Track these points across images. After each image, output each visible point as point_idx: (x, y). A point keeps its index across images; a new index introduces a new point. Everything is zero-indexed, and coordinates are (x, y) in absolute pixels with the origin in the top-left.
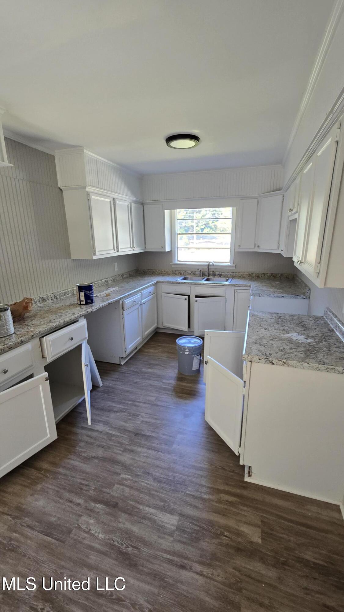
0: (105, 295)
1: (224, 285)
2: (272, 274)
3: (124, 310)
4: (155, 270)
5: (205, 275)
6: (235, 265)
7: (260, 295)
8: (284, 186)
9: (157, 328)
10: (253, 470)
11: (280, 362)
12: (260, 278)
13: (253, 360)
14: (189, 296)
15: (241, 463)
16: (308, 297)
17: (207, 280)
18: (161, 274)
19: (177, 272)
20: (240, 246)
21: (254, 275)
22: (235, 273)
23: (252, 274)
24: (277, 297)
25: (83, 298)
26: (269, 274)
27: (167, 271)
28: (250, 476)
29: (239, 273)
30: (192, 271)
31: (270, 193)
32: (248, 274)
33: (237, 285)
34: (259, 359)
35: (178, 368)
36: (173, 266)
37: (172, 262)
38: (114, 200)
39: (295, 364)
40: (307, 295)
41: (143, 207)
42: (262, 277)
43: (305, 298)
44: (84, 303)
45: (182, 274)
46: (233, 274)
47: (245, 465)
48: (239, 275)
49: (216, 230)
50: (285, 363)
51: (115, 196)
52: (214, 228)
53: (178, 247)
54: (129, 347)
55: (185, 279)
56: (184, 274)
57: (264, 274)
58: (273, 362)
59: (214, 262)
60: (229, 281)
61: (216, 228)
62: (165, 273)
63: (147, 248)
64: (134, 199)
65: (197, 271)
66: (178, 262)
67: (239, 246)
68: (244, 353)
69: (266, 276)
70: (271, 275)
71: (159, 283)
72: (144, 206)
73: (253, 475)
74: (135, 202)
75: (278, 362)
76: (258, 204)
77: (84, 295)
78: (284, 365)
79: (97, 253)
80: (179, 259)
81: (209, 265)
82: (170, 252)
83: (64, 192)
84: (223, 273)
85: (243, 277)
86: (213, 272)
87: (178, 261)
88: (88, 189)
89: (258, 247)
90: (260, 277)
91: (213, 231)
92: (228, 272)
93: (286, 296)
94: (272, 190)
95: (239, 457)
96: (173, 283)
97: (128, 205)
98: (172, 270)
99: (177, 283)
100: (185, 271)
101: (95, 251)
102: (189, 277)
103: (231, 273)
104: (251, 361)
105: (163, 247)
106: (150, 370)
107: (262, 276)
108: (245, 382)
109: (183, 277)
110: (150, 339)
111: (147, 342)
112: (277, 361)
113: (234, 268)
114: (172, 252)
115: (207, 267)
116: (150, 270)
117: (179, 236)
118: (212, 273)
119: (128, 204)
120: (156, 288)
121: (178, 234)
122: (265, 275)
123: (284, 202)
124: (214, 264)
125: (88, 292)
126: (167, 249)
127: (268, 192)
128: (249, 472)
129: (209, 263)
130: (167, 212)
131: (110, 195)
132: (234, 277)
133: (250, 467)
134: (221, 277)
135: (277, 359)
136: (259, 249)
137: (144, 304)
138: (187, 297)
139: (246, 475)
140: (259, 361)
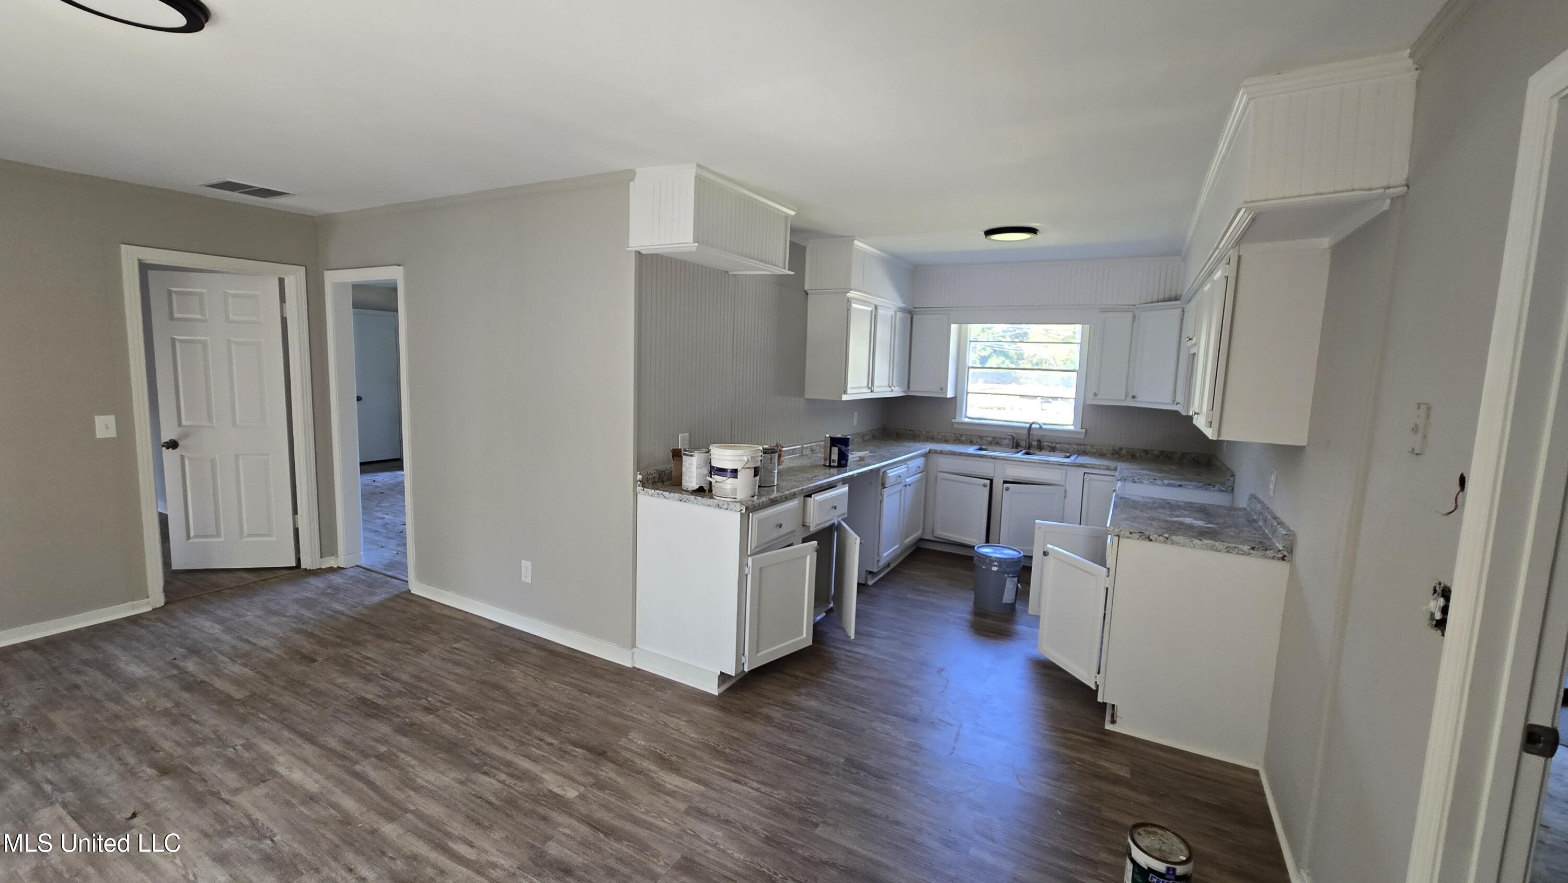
0: (858, 459)
1: (1061, 464)
2: (1163, 452)
3: (885, 488)
4: (920, 432)
5: (1022, 447)
6: (1084, 431)
7: (1136, 481)
8: (1185, 291)
9: (921, 540)
10: (1119, 713)
11: (1161, 537)
12: (1136, 458)
13: (1122, 533)
14: (991, 481)
15: (1100, 700)
16: (1230, 488)
17: (1027, 453)
18: (931, 439)
19: (964, 438)
20: (1096, 395)
21: (1124, 452)
22: (1084, 445)
23: (1121, 449)
24: (1169, 485)
25: (835, 457)
26: (1156, 452)
27: (943, 434)
28: (1113, 722)
29: (1092, 446)
30: (995, 438)
31: (1158, 304)
32: (1111, 449)
33: (1088, 466)
34: (1131, 533)
35: (973, 600)
36: (956, 426)
37: (955, 419)
38: (876, 308)
39: (1182, 541)
40: (1227, 485)
41: (912, 318)
42: (1140, 456)
43: (1224, 491)
44: (836, 464)
45: (975, 441)
46: (1079, 448)
47: (1106, 703)
48: (1093, 451)
49: (1020, 362)
50: (1167, 538)
51: (878, 301)
52: (1016, 357)
53: (969, 391)
54: (885, 555)
55: (981, 449)
56: (977, 442)
57: (1146, 452)
58: (1151, 537)
59: (1044, 424)
60: (1073, 458)
61: (1020, 357)
62: (940, 438)
63: (911, 389)
64: (902, 305)
65: (1005, 439)
66: (967, 420)
67: (1095, 393)
68: (1108, 525)
69: (1149, 455)
70: (1161, 454)
71: (932, 453)
72: (915, 316)
73: (1118, 720)
74: (903, 310)
75: (1158, 537)
76: (1133, 322)
77: (837, 452)
78: (1166, 543)
79: (849, 391)
80: (968, 415)
81: (1030, 428)
82: (954, 399)
83: (809, 296)
84: (1058, 446)
85: (1101, 455)
86: (1039, 441)
87: (966, 417)
88: (851, 294)
89: (1134, 397)
90: (1138, 455)
91: (1012, 363)
92: (1069, 444)
93: (1186, 485)
94: (1161, 298)
95: (1097, 691)
96: (961, 454)
97: (892, 316)
98: (955, 434)
99: (969, 455)
100: (980, 437)
101: (846, 388)
102: (990, 448)
103: (1075, 446)
104: (1119, 536)
105: (944, 389)
106: (922, 598)
107: (1142, 455)
108: (1109, 569)
109: (977, 447)
110: (907, 557)
111: (904, 560)
112: (1155, 536)
113: (1083, 437)
114: (956, 400)
115: (1026, 432)
116: (910, 430)
117: (971, 370)
118: (1035, 443)
119: (891, 314)
120: (926, 463)
121: (969, 368)
122: (1147, 454)
123: (1184, 320)
124: (1044, 427)
125: (843, 448)
126: (950, 394)
127: (1155, 302)
128: (1113, 715)
129: (1031, 425)
130: (954, 327)
131: (871, 301)
132: (1084, 453)
133: (1113, 706)
134: (1054, 451)
135: (1156, 533)
136: (1135, 401)
137: (910, 485)
138: (988, 482)
139: (1108, 718)
140: (1130, 536)
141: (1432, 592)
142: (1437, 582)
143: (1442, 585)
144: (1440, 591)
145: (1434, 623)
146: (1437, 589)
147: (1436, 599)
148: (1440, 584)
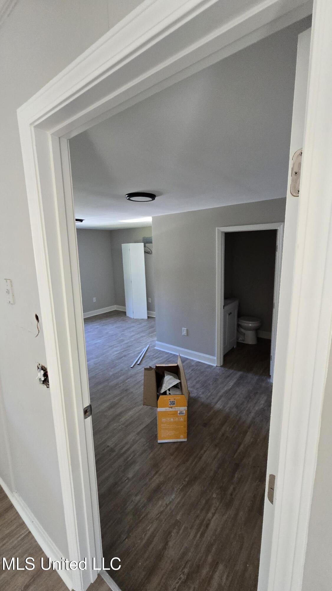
141: (37, 368)
142: (38, 364)
143: (41, 365)
144: (41, 368)
145: (42, 382)
146: (39, 367)
147: (40, 372)
148: (39, 365)
